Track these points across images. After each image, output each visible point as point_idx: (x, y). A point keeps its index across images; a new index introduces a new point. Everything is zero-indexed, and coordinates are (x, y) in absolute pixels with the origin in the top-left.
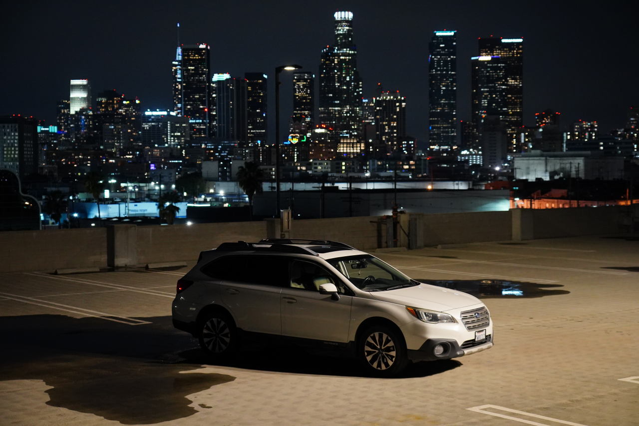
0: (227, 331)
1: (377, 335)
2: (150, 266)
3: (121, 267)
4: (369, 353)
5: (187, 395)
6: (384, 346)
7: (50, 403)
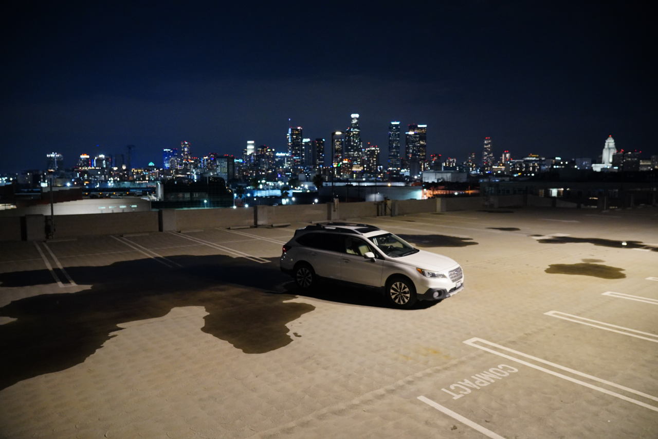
0: (310, 275)
1: (398, 284)
2: (274, 225)
5: (286, 323)
6: (403, 290)
7: (204, 329)
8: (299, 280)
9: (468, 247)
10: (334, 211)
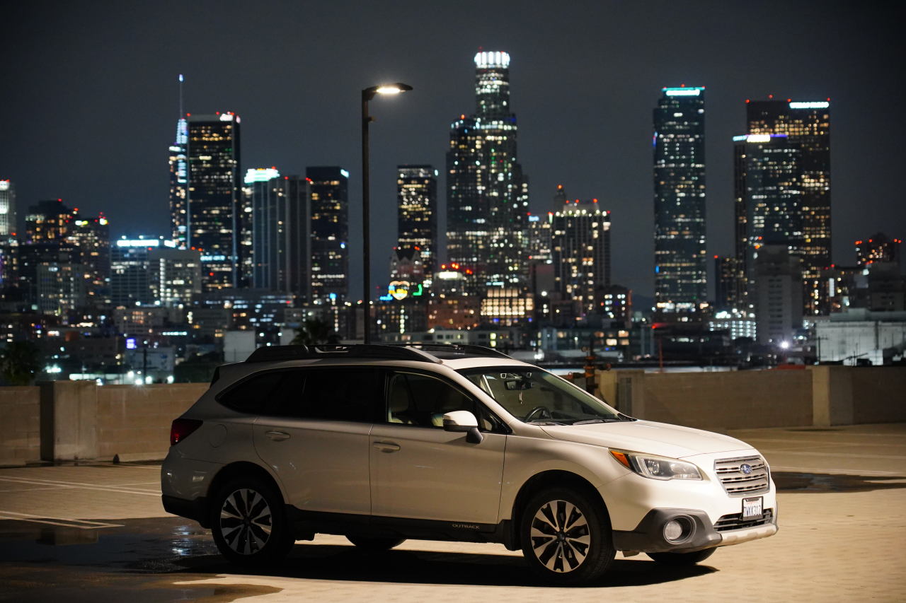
0: (266, 511)
1: (554, 506)
2: (122, 459)
3: (67, 461)
4: (540, 542)
6: (568, 525)
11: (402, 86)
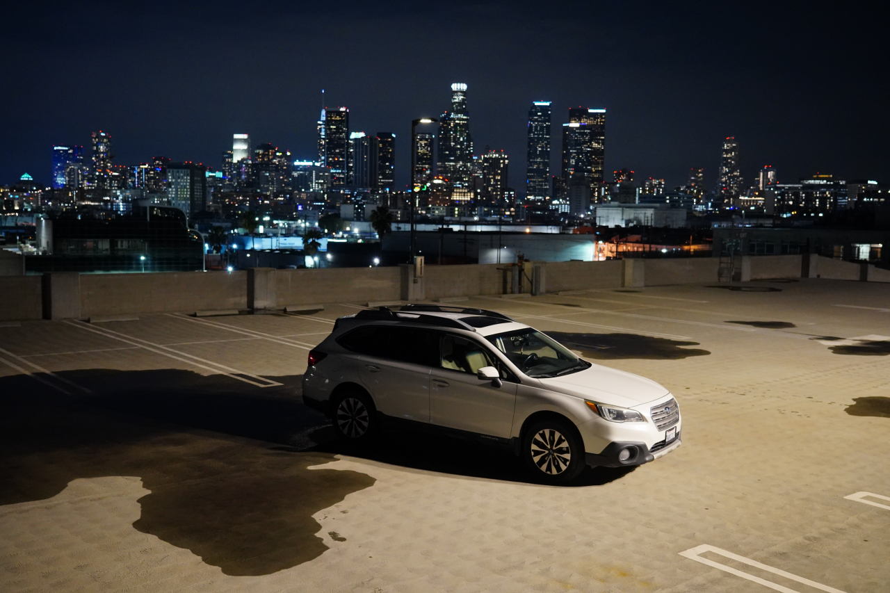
0: (365, 413)
1: (547, 432)
2: (289, 310)
3: (260, 309)
4: (537, 453)
5: (315, 512)
6: (556, 446)
7: (137, 525)
8: (341, 422)
9: (689, 359)
10: (415, 282)
11: (432, 119)
